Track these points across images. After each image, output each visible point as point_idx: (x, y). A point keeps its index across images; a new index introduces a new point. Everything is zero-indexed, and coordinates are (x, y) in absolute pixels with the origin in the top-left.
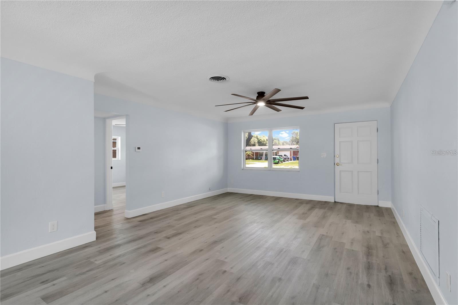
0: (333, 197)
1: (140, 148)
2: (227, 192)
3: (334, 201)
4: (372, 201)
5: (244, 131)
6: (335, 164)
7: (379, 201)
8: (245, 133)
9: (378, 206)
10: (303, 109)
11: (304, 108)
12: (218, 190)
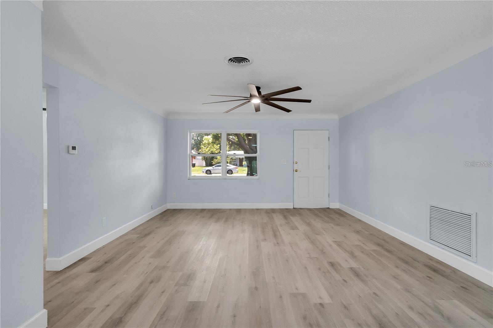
0: (292, 204)
1: (75, 147)
2: (167, 209)
3: (293, 208)
4: (324, 205)
5: (189, 131)
6: (294, 171)
7: (330, 203)
8: (190, 133)
9: (328, 208)
10: (288, 112)
11: (291, 111)
12: (159, 208)
